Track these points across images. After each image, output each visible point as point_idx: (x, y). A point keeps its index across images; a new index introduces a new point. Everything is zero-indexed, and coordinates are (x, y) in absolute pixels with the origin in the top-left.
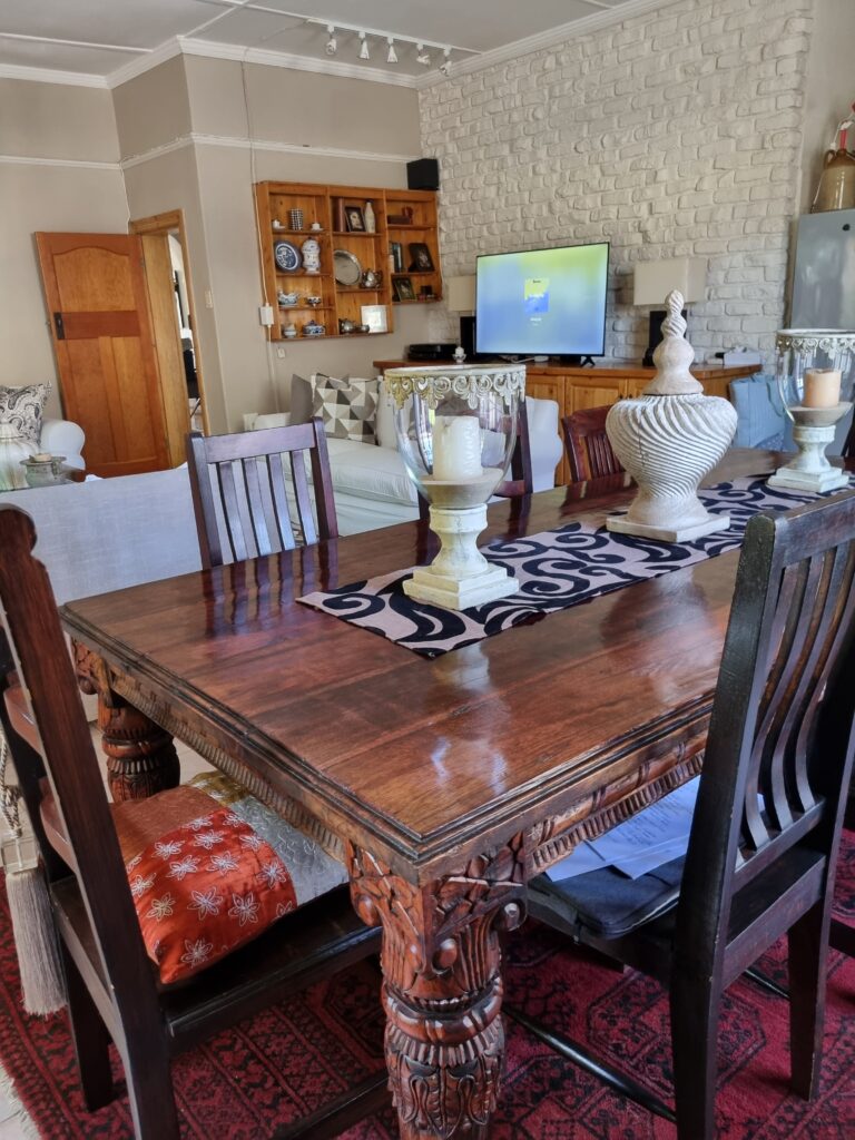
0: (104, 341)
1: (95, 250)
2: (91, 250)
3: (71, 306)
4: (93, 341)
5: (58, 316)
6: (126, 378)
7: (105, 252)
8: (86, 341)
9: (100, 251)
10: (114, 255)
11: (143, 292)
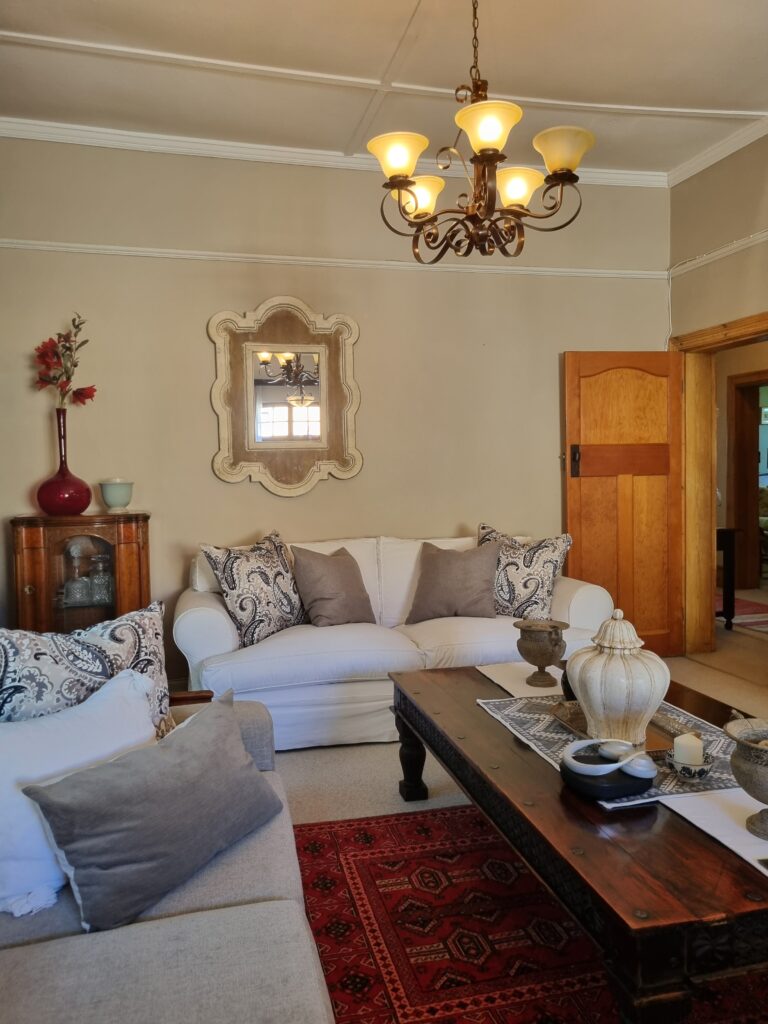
0: (625, 481)
1: (629, 371)
2: (625, 371)
3: (590, 436)
4: (610, 479)
5: (575, 449)
6: (644, 528)
7: (640, 373)
8: (604, 479)
9: (634, 371)
10: (650, 377)
11: (679, 421)
